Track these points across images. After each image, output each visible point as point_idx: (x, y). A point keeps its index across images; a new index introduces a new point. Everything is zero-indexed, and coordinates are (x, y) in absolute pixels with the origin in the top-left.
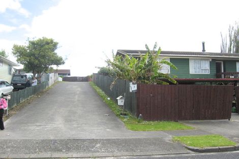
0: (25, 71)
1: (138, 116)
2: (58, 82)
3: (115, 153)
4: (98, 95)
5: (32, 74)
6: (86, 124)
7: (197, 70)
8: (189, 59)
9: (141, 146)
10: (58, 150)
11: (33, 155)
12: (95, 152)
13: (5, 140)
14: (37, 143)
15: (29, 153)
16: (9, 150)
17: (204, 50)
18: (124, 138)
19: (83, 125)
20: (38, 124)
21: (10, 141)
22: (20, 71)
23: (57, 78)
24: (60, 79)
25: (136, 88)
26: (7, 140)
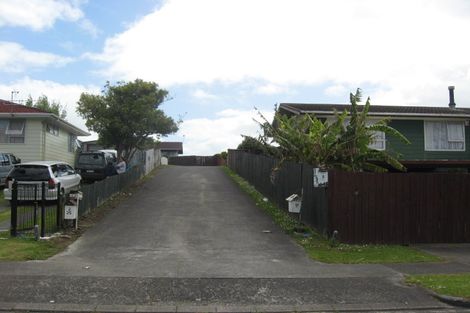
0: (100, 144)
1: (330, 234)
2: (161, 167)
3: (297, 305)
4: (242, 191)
5: (116, 152)
6: (229, 249)
7: (440, 143)
8: (423, 121)
9: (346, 293)
10: (188, 299)
11: (141, 307)
12: (257, 302)
13: (84, 278)
14: (145, 284)
15: (134, 304)
16: (95, 296)
17: (452, 103)
18: (309, 276)
19: (225, 251)
20: (137, 248)
21: (94, 280)
22: (89, 144)
23: (159, 160)
24: (165, 161)
25: (326, 180)
26: (87, 277)
